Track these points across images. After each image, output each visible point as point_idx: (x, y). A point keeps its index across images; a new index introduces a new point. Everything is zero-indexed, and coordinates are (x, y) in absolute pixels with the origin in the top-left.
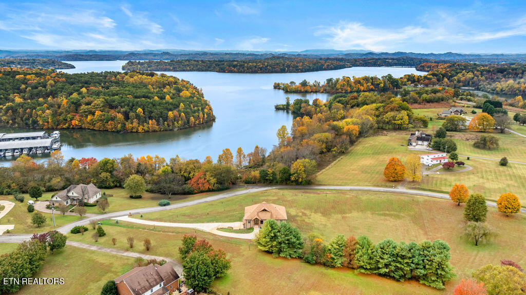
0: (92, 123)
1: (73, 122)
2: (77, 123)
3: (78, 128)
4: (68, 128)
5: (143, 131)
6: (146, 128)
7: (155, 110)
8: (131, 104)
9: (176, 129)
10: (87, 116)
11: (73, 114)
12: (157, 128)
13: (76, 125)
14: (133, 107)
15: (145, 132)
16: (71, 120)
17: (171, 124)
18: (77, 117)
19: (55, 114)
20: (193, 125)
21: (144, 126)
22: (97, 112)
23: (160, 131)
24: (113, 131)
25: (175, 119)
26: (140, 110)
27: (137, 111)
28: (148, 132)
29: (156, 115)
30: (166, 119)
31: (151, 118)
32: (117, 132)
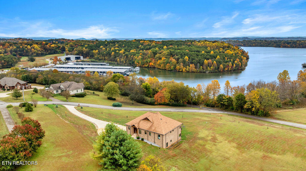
0: (160, 65)
1: (151, 63)
2: (152, 64)
3: (153, 68)
4: (148, 67)
5: (186, 71)
6: (187, 69)
7: (196, 58)
8: (183, 54)
9: (207, 72)
10: (158, 61)
11: (151, 59)
12: (194, 70)
13: (152, 66)
14: (183, 56)
15: (187, 72)
16: (150, 62)
17: (205, 68)
18: (153, 61)
19: (143, 59)
20: (222, 71)
21: (186, 68)
22: (163, 58)
23: (197, 72)
24: (169, 70)
25: (209, 65)
26: (186, 57)
27: (185, 58)
28: (189, 72)
29: (196, 61)
30: (202, 64)
31: (192, 63)
32: (171, 71)
